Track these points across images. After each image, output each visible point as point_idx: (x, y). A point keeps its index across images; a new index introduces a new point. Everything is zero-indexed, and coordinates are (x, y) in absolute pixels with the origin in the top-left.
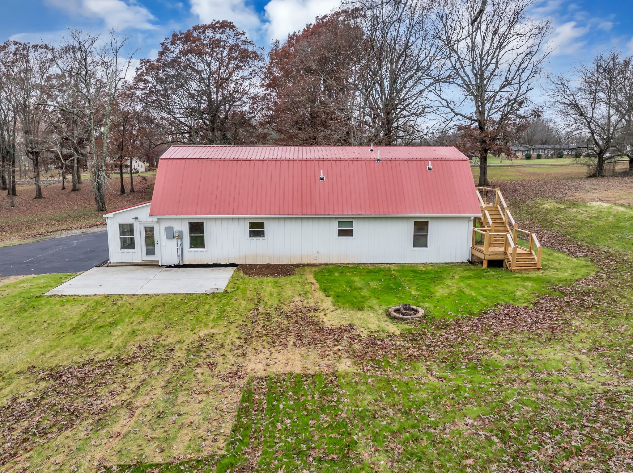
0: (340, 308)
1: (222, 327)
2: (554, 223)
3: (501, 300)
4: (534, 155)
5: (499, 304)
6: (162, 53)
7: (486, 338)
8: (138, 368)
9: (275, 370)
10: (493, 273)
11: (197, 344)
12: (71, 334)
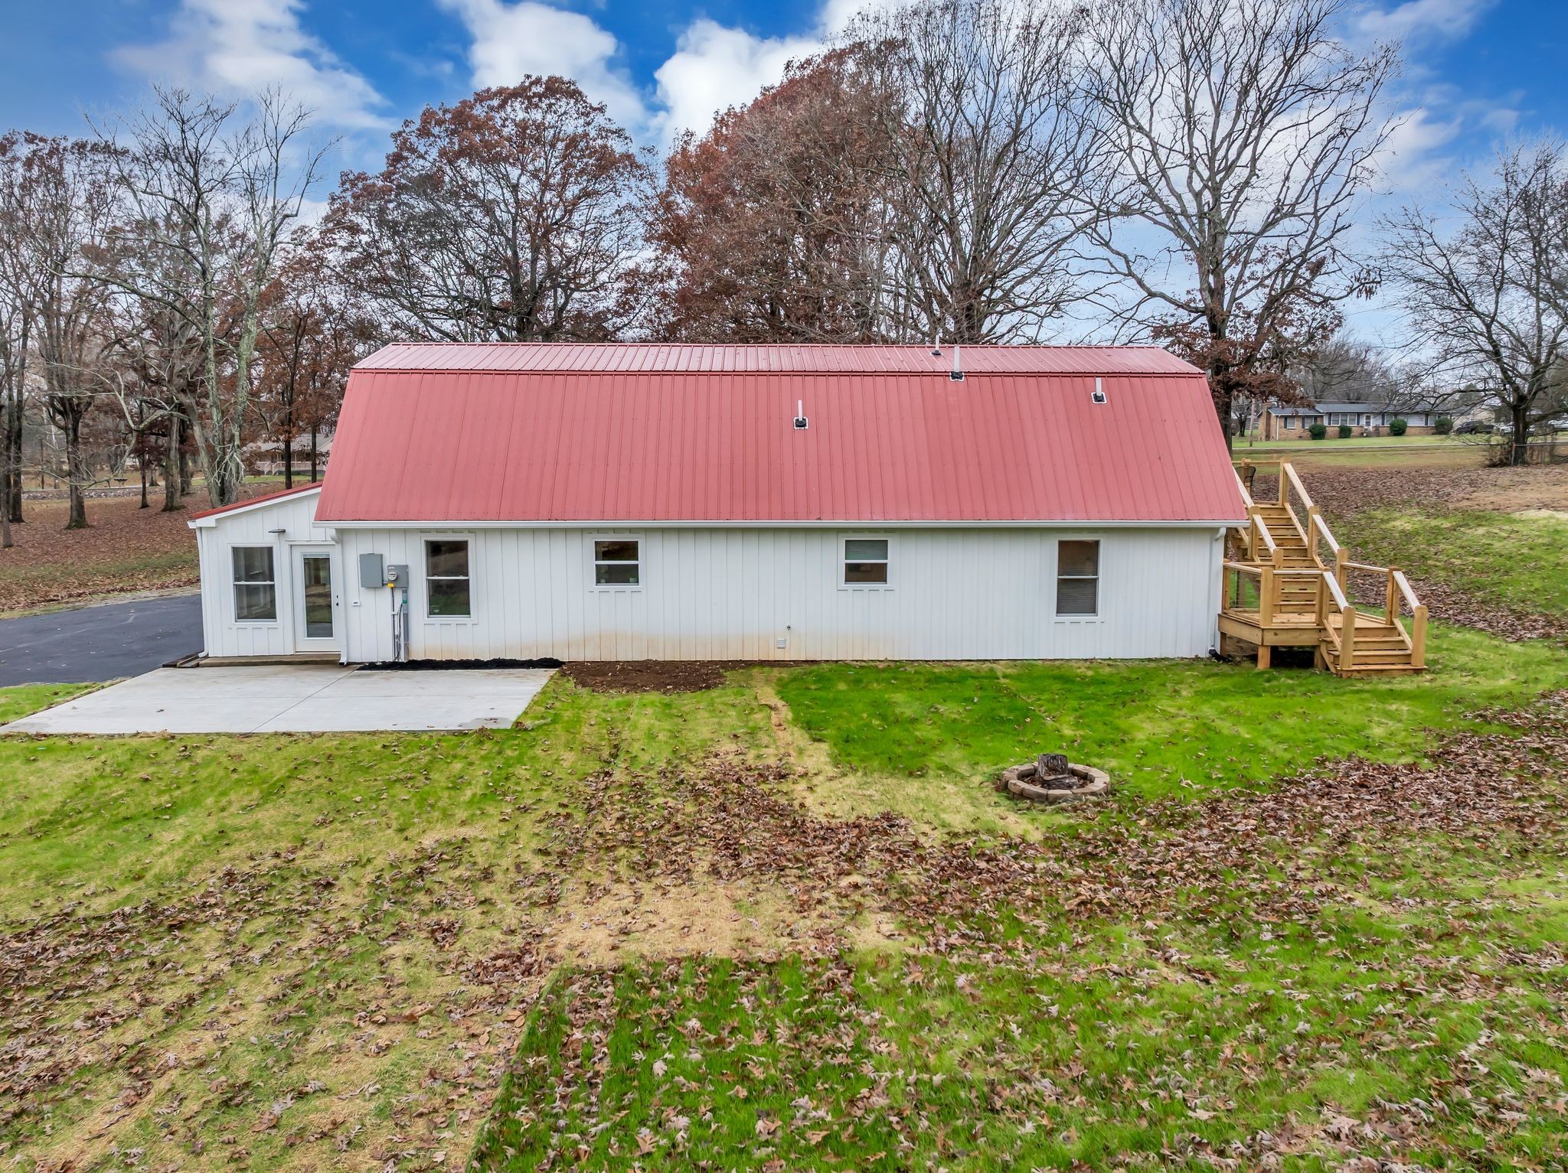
0: (854, 770)
1: (495, 820)
2: (1430, 562)
3: (1328, 748)
4: (1332, 428)
5: (1327, 759)
6: (396, 159)
7: (1315, 850)
8: (207, 941)
9: (645, 949)
10: (1290, 682)
11: (409, 869)
12: (31, 839)
